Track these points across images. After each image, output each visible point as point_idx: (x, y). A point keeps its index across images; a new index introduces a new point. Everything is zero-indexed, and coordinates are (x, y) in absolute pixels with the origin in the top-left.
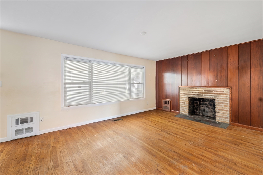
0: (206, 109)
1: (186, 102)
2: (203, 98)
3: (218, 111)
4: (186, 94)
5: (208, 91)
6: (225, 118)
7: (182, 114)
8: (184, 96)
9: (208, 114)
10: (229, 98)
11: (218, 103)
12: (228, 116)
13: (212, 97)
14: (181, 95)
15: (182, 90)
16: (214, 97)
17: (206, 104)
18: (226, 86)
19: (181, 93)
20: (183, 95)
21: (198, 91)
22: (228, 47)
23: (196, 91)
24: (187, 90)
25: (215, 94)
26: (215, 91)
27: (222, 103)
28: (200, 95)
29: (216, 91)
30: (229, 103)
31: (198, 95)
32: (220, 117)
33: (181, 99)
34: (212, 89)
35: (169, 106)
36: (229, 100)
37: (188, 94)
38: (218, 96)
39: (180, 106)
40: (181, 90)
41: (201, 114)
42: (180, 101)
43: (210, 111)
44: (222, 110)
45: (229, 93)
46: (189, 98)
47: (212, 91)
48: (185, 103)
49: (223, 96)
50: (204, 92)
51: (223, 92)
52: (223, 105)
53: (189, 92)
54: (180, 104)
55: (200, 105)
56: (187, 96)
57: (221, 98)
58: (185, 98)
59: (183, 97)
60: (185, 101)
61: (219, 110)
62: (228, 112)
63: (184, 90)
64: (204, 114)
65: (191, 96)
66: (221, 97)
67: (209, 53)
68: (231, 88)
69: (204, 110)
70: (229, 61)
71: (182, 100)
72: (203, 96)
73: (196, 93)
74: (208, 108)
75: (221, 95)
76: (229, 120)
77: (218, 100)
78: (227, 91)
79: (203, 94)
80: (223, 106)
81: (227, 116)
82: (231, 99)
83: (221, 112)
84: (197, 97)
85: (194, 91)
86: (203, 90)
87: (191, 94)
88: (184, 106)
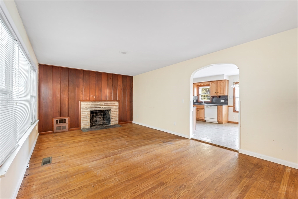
0: (98, 119)
1: (88, 116)
2: (103, 109)
3: (112, 118)
4: (88, 108)
5: (106, 104)
6: (116, 121)
7: (84, 128)
8: (86, 110)
9: (99, 123)
10: (118, 108)
11: (113, 112)
12: (118, 119)
13: (109, 108)
14: (83, 110)
15: (84, 104)
16: (110, 108)
17: (98, 115)
18: (116, 100)
19: (83, 108)
20: (85, 110)
21: (99, 104)
22: (117, 75)
23: (98, 104)
24: (90, 104)
25: (111, 106)
26: (111, 104)
27: (115, 112)
28: (101, 107)
29: (112, 104)
30: (118, 111)
31: (99, 108)
32: (113, 121)
33: (83, 114)
34: (109, 102)
35: (66, 125)
36: (118, 109)
37: (91, 108)
38: (113, 107)
39: (81, 121)
40: (82, 104)
41: (94, 125)
42: (81, 116)
43: (100, 120)
44: (115, 116)
45: (118, 105)
46: (91, 111)
47: (109, 104)
48: (87, 117)
49: (115, 107)
50: (104, 105)
51: (115, 104)
52: (115, 113)
53: (91, 106)
54: (82, 119)
55: (93, 117)
56: (89, 110)
57: (114, 109)
58: (87, 112)
59: (84, 112)
60: (87, 115)
61: (113, 116)
62: (118, 117)
63: (86, 104)
64: (96, 124)
65: (93, 109)
66: (114, 108)
68: (119, 101)
69: (97, 120)
70: (118, 84)
71: (84, 114)
72: (103, 108)
73: (97, 106)
74: (99, 118)
75: (114, 106)
76: (118, 122)
77: (112, 110)
78: (117, 103)
79: (103, 107)
80: (115, 114)
81: (117, 119)
82: (119, 108)
83: (114, 117)
85: (96, 104)
86: (103, 103)
87: (93, 108)
88: (86, 120)
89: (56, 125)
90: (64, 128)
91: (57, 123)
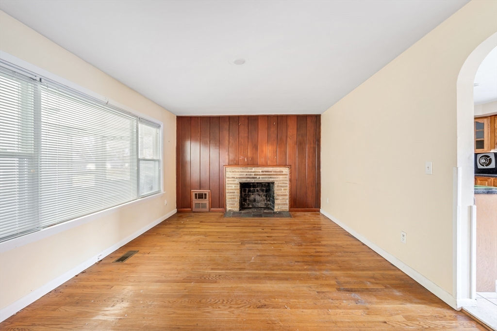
0: (258, 198)
1: (236, 191)
2: (260, 182)
3: (277, 197)
4: (237, 178)
5: (266, 172)
6: (284, 204)
7: (230, 210)
8: (234, 181)
9: (260, 205)
10: (288, 179)
11: (278, 186)
12: (288, 202)
13: (271, 179)
14: (228, 181)
15: (230, 171)
16: (273, 179)
17: (257, 191)
18: (285, 165)
19: (228, 178)
20: (231, 181)
21: (253, 172)
22: (287, 116)
23: (251, 172)
24: (238, 172)
25: (274, 175)
26: (274, 172)
27: (282, 186)
28: (256, 178)
29: (276, 172)
30: (288, 185)
31: (253, 178)
32: (279, 204)
33: (228, 187)
34: (270, 169)
35: (206, 202)
36: (288, 182)
37: (240, 178)
38: (278, 178)
39: (227, 199)
40: (227, 171)
41: (250, 206)
42: (227, 191)
43: (261, 200)
44: (282, 195)
45: (288, 173)
46: (241, 183)
47: (271, 172)
48: (234, 193)
49: (283, 178)
50: (261, 173)
51: (283, 172)
52: (283, 188)
53: (241, 175)
54: (227, 194)
55: (250, 193)
56: (237, 181)
57: (280, 181)
58: (235, 184)
59: (231, 184)
60: (235, 189)
61: (278, 195)
62: (288, 197)
63: (233, 172)
64: (255, 205)
65: (244, 181)
66: (281, 179)
67: (268, 118)
68: (290, 166)
69: (255, 199)
70: (289, 133)
71: (230, 188)
72: (261, 179)
73: (250, 175)
74: (260, 196)
75: (281, 176)
76: (288, 206)
77: (277, 182)
78: (286, 170)
79: (261, 176)
80: (283, 191)
81: (286, 201)
82: (291, 180)
83: (281, 198)
84: (253, 181)
85: (248, 172)
86: (260, 171)
87: (244, 178)
88: (233, 198)
89: (195, 201)
90: (204, 206)
91: (196, 198)
